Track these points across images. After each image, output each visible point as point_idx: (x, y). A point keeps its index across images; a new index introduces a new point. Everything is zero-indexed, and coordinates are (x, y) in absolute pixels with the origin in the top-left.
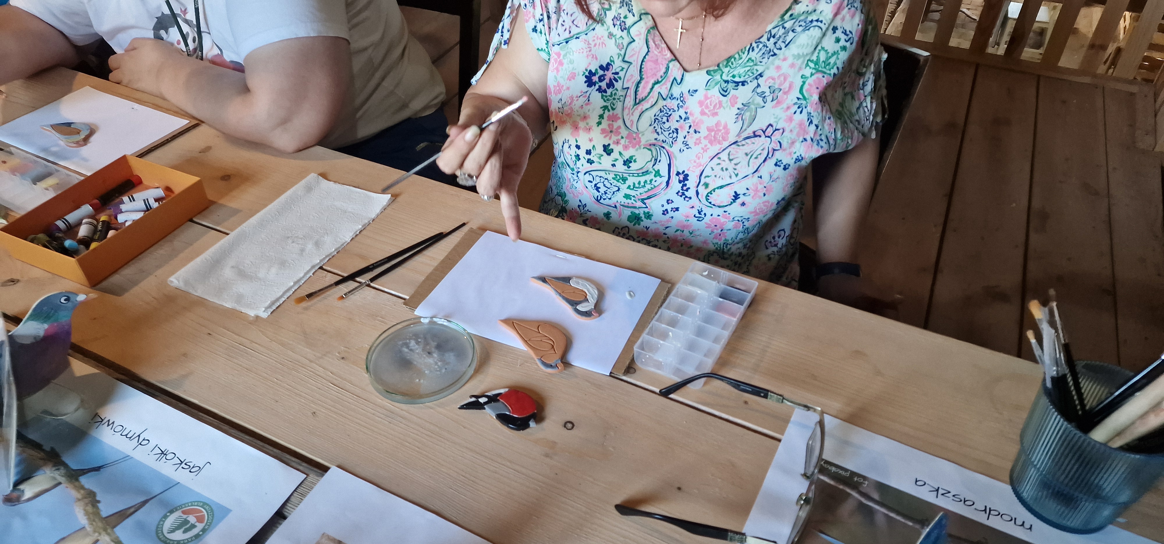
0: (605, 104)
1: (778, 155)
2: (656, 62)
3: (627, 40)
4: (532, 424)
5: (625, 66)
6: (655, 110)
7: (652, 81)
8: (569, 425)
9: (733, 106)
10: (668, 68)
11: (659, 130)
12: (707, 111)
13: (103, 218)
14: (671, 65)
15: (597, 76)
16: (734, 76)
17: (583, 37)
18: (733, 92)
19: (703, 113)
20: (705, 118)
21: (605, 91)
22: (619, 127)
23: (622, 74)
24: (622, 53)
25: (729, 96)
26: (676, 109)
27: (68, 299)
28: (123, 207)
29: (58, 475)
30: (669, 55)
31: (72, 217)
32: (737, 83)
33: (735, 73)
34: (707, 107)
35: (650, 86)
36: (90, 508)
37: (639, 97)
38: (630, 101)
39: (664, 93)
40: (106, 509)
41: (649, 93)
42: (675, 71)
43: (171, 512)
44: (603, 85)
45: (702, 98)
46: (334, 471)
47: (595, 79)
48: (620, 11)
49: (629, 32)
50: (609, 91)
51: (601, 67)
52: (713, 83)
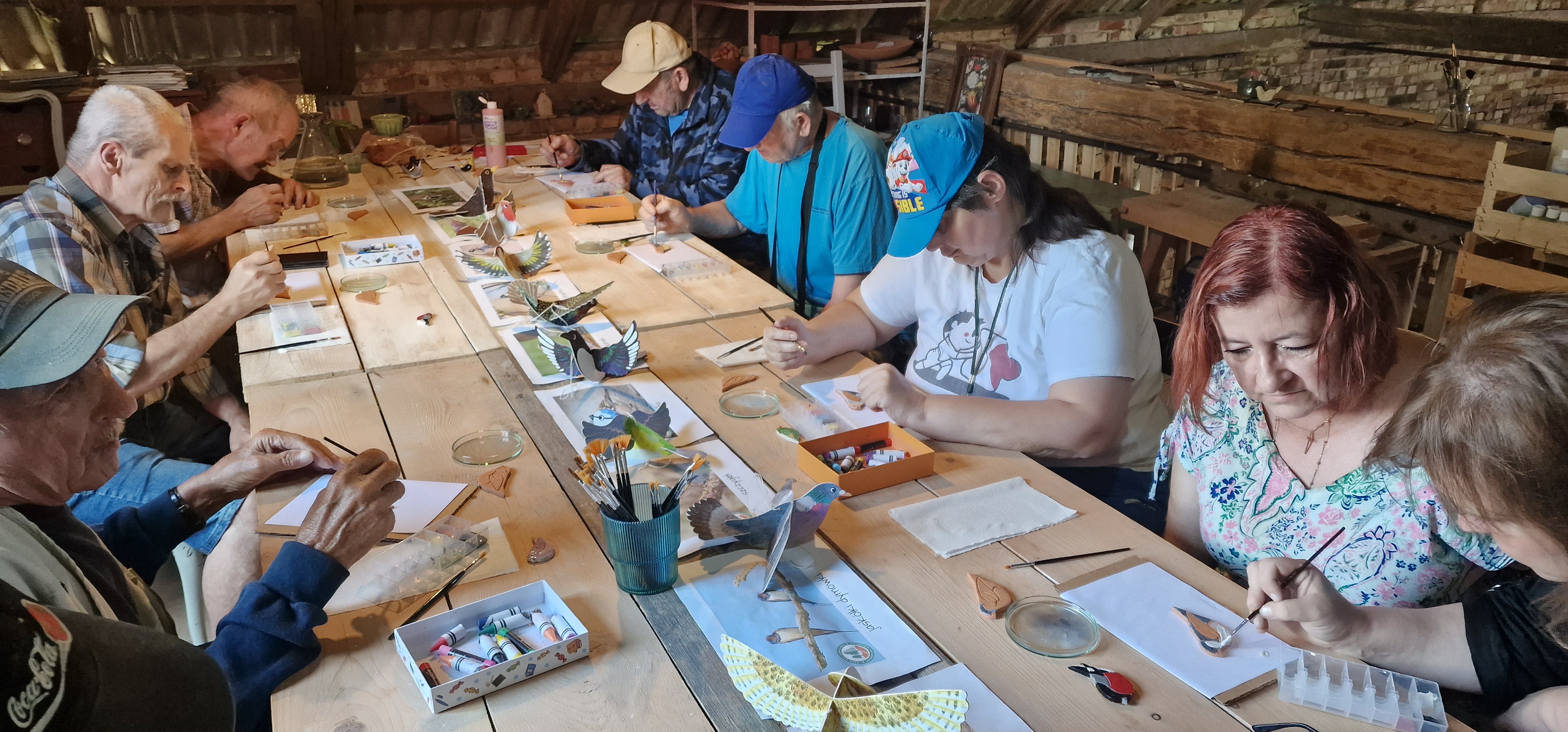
0: (1225, 513)
1: (1397, 556)
2: (1280, 481)
3: (1251, 463)
4: (1124, 701)
5: (1249, 482)
6: (1274, 521)
7: (1275, 497)
8: (1157, 717)
9: (1353, 517)
10: (1290, 486)
11: (1275, 536)
12: (1325, 521)
13: (860, 459)
14: (1293, 484)
15: (1220, 488)
16: (1355, 492)
17: (1211, 454)
18: (1355, 506)
19: (1321, 522)
20: (1322, 526)
21: (1225, 502)
22: (1236, 534)
23: (1244, 488)
24: (1248, 471)
25: (1352, 510)
26: (1295, 520)
27: (834, 490)
28: (874, 455)
29: (791, 596)
30: (1291, 475)
31: (841, 452)
32: (1359, 498)
33: (1356, 488)
34: (1327, 517)
35: (1272, 500)
36: (803, 620)
37: (1259, 508)
38: (1249, 511)
39: (1285, 506)
40: (813, 624)
41: (1270, 507)
42: (1298, 489)
43: (849, 643)
44: (1225, 496)
45: (1324, 511)
46: (960, 666)
47: (1218, 491)
48: (1246, 436)
49: (1254, 454)
50: (1229, 502)
51: (1225, 481)
52: (1336, 498)
